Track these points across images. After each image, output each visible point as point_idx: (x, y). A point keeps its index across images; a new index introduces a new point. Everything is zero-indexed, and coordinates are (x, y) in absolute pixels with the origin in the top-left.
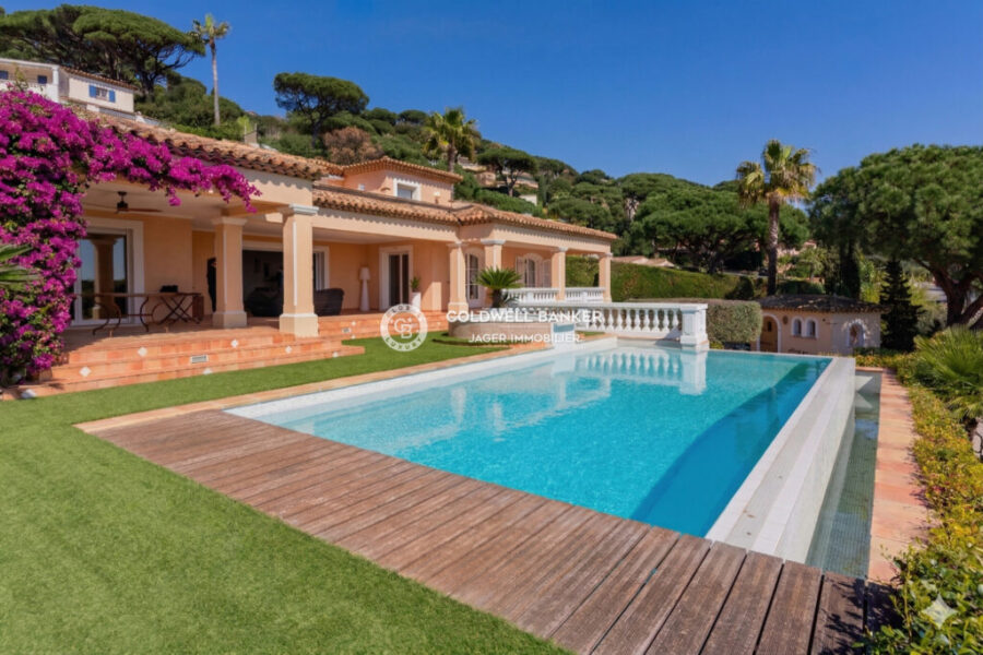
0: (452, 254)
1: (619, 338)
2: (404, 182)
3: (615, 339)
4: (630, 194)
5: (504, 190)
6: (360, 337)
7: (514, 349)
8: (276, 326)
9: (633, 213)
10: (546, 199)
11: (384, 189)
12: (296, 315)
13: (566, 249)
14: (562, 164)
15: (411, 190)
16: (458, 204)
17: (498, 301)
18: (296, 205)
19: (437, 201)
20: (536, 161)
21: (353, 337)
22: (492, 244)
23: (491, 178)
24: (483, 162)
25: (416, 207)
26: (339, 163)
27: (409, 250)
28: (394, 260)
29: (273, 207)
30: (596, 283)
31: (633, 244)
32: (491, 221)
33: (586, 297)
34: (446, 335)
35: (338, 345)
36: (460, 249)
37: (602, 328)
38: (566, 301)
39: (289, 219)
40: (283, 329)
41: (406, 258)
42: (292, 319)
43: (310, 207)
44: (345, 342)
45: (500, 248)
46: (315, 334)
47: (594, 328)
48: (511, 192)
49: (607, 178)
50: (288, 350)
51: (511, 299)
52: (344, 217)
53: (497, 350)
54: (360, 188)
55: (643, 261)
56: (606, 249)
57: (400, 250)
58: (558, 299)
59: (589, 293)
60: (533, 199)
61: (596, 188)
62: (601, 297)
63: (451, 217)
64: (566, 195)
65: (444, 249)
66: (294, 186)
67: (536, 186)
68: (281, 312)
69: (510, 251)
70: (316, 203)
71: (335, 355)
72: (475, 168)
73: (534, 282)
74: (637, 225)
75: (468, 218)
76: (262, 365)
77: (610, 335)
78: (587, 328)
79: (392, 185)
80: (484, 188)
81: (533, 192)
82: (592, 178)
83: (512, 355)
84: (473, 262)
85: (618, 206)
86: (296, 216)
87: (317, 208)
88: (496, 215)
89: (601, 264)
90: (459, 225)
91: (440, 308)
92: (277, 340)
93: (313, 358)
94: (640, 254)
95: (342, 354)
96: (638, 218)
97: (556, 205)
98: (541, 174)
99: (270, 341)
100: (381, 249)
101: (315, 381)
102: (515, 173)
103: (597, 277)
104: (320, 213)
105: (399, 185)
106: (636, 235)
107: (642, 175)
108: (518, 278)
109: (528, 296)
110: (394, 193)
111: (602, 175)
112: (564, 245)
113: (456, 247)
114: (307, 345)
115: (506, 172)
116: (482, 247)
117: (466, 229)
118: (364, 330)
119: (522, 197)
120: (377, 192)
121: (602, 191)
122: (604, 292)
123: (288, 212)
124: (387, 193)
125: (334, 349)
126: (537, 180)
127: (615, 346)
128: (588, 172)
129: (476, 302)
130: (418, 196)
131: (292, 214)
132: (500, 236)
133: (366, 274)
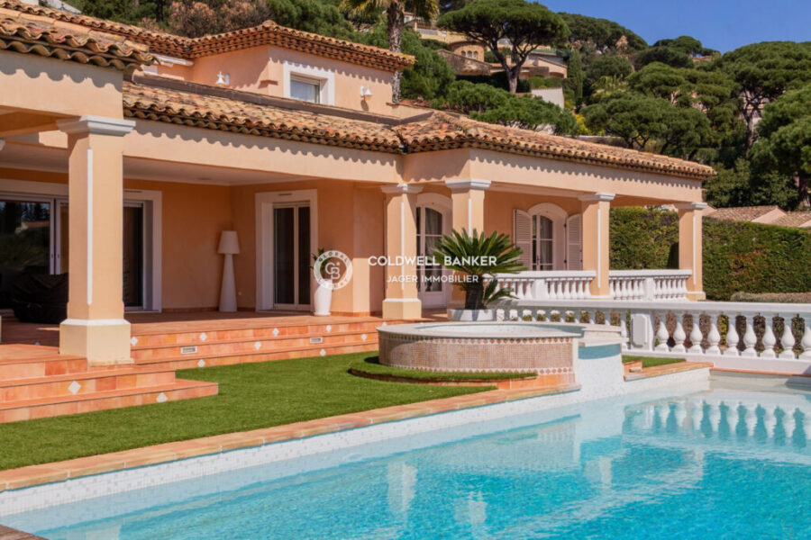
0: (391, 207)
1: (713, 371)
2: (301, 70)
3: (706, 371)
4: (749, 82)
5: (501, 80)
6: (213, 363)
7: (502, 390)
8: (54, 340)
9: (755, 120)
10: (582, 93)
11: (265, 83)
12: (90, 323)
13: (611, 195)
14: (614, 26)
15: (318, 85)
16: (405, 111)
17: (476, 296)
18: (92, 117)
19: (364, 104)
20: (561, 21)
21: (201, 364)
22: (465, 189)
23: (475, 57)
24: (460, 25)
25: (323, 118)
26: (183, 33)
27: (311, 197)
28: (283, 217)
29: (49, 120)
30: (673, 262)
31: (756, 182)
32: (464, 144)
33: (650, 289)
34: (373, 360)
35: (167, 380)
36: (405, 197)
37: (680, 350)
38: (608, 297)
39: (80, 142)
40: (66, 349)
41: (305, 212)
42: (84, 328)
43: (117, 119)
44: (180, 374)
45: (481, 194)
46: (125, 357)
47: (664, 351)
48: (514, 84)
49: (707, 53)
50: (74, 388)
51: (502, 293)
52: (185, 138)
53: (470, 391)
54: (221, 81)
55: (772, 216)
56: (694, 194)
57: (295, 198)
58: (594, 291)
59: (658, 280)
60: (555, 96)
61: (679, 73)
62: (683, 289)
63: (390, 137)
64: (622, 88)
65: (377, 196)
66: (88, 81)
67: (562, 70)
68: (64, 317)
69: (499, 199)
70: (132, 112)
71: (162, 398)
72: (445, 37)
73: (550, 260)
74: (760, 146)
75: (421, 138)
76: (22, 415)
77: (697, 365)
78: (648, 351)
79: (281, 74)
80: (459, 78)
81: (555, 81)
82: (673, 53)
83: (493, 402)
84: (432, 221)
85: (727, 109)
86: (92, 137)
87: (133, 123)
88: (473, 132)
89: (682, 223)
90: (402, 152)
91: (367, 309)
92: (54, 369)
93: (119, 404)
94: (767, 202)
95: (175, 397)
96: (766, 131)
97: (599, 109)
98: (573, 47)
99: (38, 372)
100: (258, 196)
101: (117, 450)
102: (524, 46)
103: (675, 249)
104: (141, 131)
105: (293, 75)
106: (762, 166)
107: (775, 46)
108: (517, 251)
109: (537, 288)
110: (285, 91)
111: (695, 48)
112: (608, 187)
113: (399, 194)
114: (108, 379)
115: (504, 44)
116: (447, 191)
117: (417, 160)
118: (226, 350)
119: (535, 93)
120: (253, 89)
121: (693, 80)
122: (687, 278)
123: (78, 130)
124: (271, 91)
125: (159, 388)
126: (566, 60)
127: (706, 386)
128: (665, 43)
129: (436, 299)
130: (329, 97)
131: (85, 133)
132: (481, 172)
133: (230, 244)
